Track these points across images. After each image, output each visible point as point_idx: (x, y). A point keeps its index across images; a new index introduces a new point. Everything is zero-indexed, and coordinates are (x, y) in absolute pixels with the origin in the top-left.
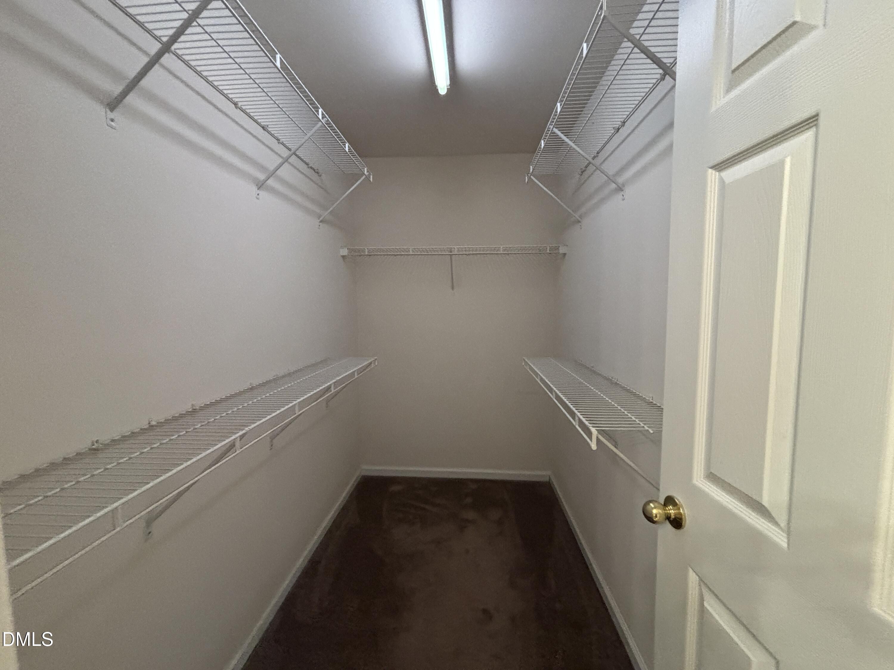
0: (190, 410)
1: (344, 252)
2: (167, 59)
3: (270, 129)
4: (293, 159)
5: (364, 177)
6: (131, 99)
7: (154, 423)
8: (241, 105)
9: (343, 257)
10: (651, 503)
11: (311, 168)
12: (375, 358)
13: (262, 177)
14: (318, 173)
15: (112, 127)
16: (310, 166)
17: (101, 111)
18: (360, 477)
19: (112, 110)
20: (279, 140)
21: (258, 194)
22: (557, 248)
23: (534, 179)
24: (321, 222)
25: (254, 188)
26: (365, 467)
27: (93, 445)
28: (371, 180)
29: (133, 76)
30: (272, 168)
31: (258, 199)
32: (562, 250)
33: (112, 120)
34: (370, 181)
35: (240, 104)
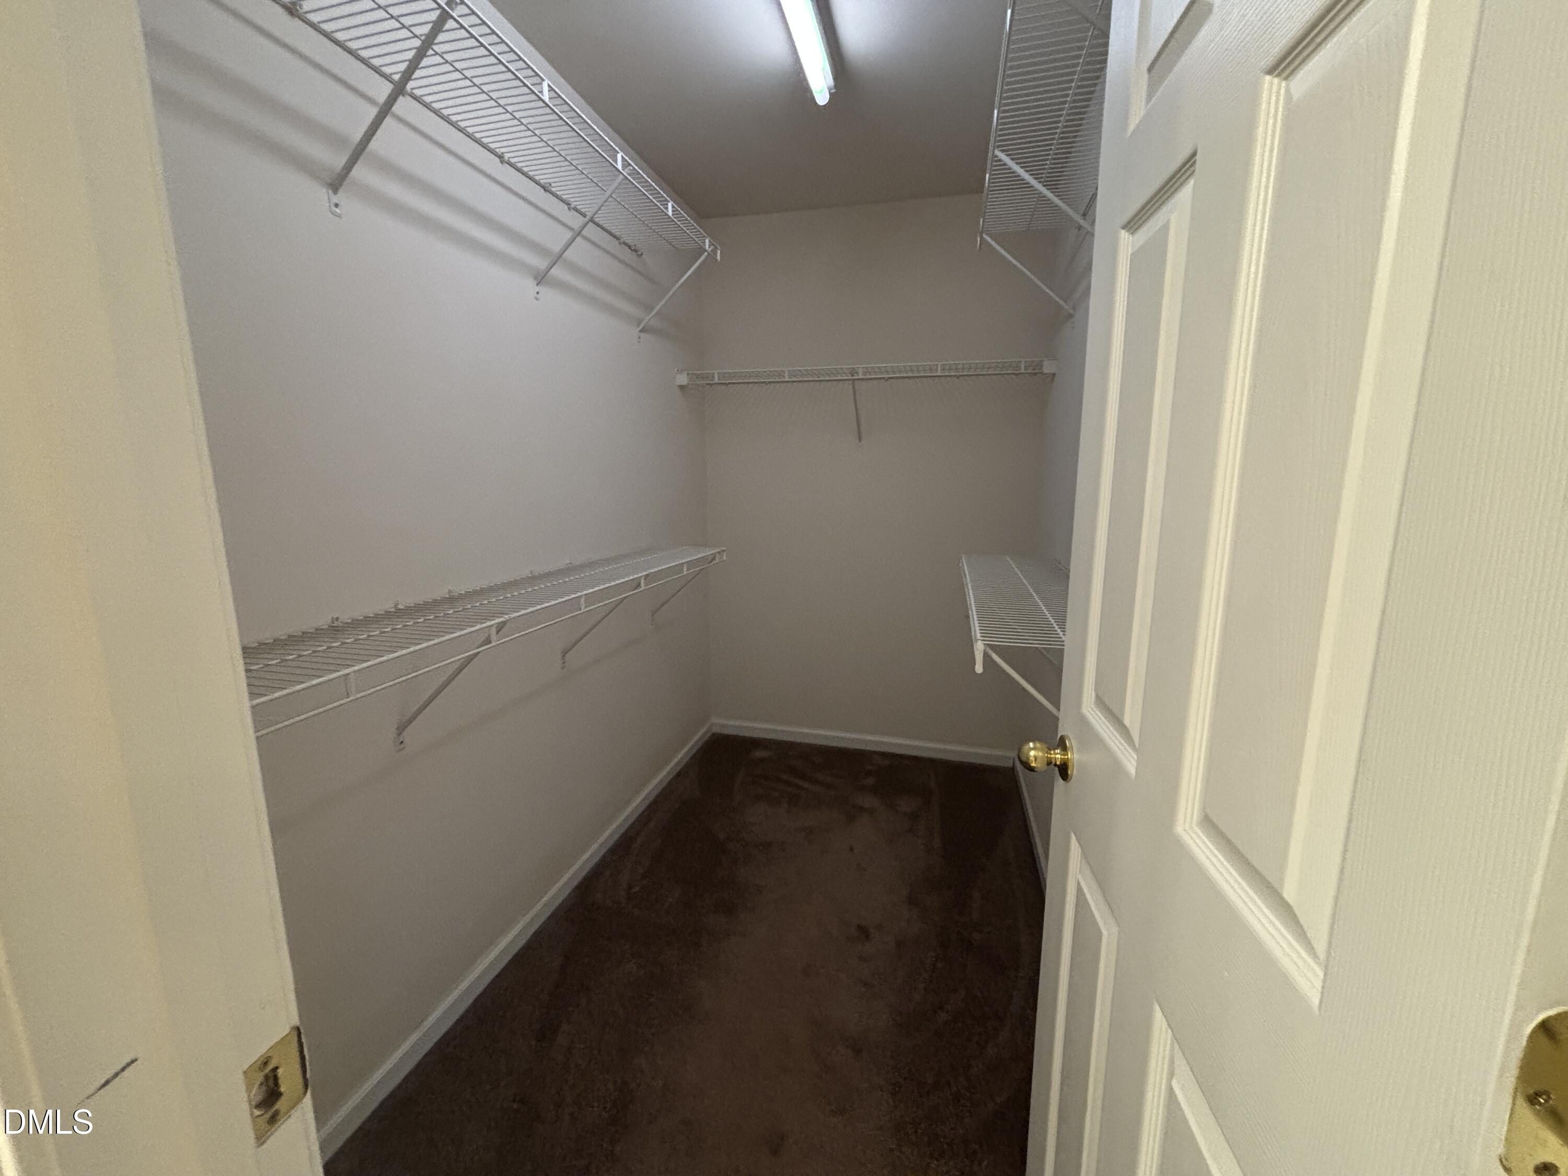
0: (447, 596)
1: (683, 379)
2: (403, 106)
3: (553, 189)
4: (590, 231)
5: (706, 254)
6: (358, 172)
7: (400, 607)
8: (509, 158)
9: (682, 387)
10: (1031, 741)
11: (625, 244)
12: (723, 548)
13: (541, 263)
14: (636, 251)
15: (339, 216)
16: (622, 240)
17: (322, 193)
18: (709, 734)
19: (335, 191)
20: (570, 205)
21: (538, 293)
22: (1040, 365)
23: (989, 239)
24: (641, 331)
25: (530, 284)
26: (715, 720)
27: (333, 623)
28: (719, 258)
29: (358, 139)
30: (557, 249)
31: (537, 299)
32: (1048, 367)
33: (336, 205)
34: (716, 260)
35: (507, 156)
